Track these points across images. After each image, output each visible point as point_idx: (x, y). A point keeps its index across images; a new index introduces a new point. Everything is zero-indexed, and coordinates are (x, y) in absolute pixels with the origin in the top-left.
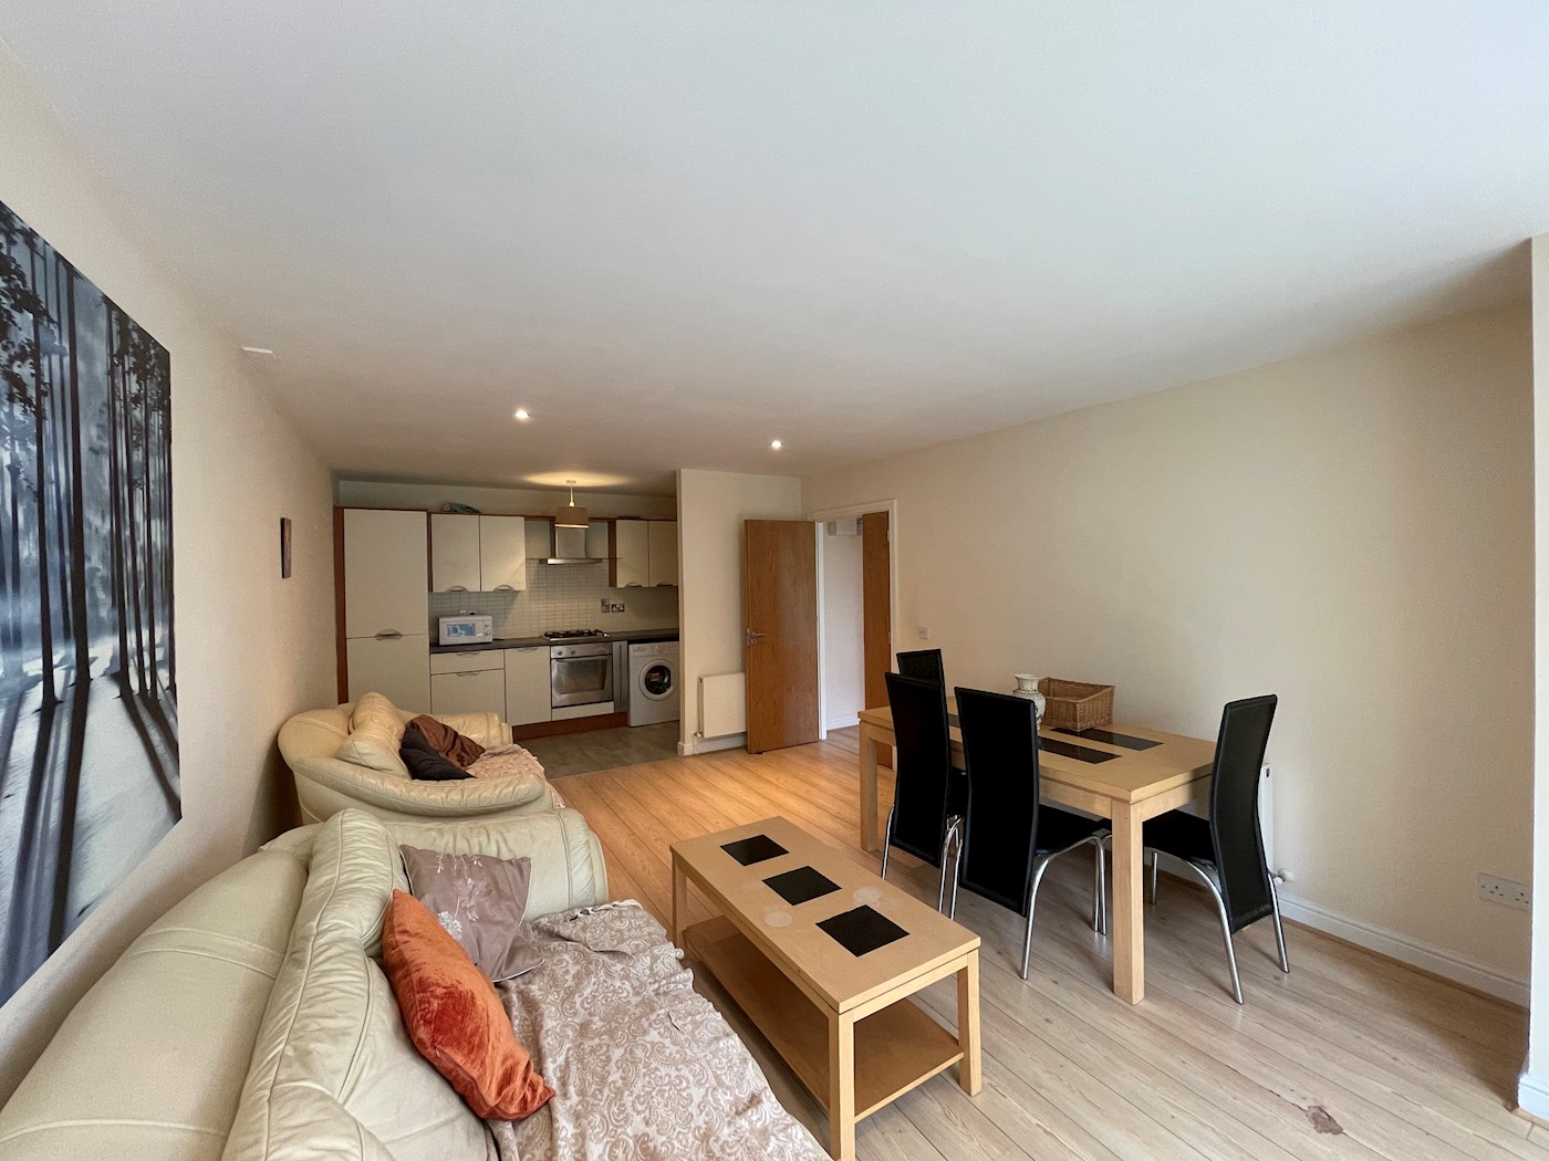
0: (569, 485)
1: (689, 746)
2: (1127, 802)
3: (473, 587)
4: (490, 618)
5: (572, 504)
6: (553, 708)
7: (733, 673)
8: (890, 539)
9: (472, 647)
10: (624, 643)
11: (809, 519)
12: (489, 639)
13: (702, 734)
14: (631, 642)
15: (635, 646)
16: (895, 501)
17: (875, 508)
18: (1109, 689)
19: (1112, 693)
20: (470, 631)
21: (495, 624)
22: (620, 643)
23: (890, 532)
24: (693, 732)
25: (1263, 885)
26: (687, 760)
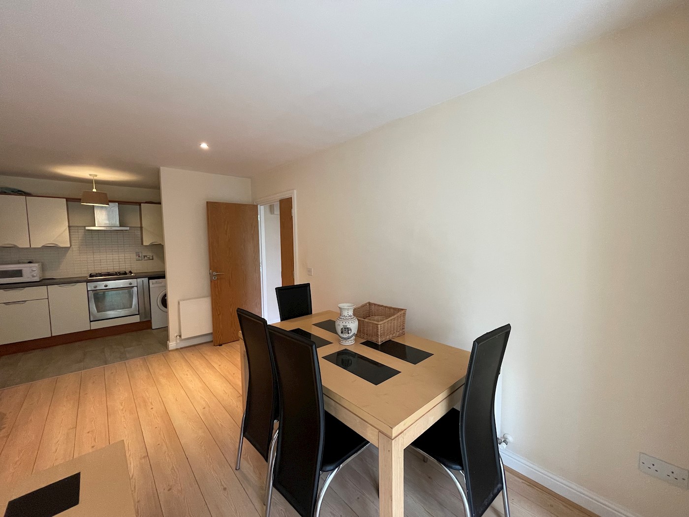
0: (91, 177)
1: (172, 345)
2: (390, 438)
3: (23, 244)
4: (36, 265)
5: (94, 190)
6: (91, 321)
7: (204, 297)
8: (293, 215)
9: (20, 285)
10: (146, 280)
11: (255, 204)
12: (37, 279)
13: (180, 336)
14: (150, 278)
15: (154, 281)
16: (295, 191)
17: (287, 196)
18: (403, 312)
19: (404, 314)
20: (19, 273)
21: (43, 269)
22: (143, 279)
23: (293, 211)
24: (176, 335)
25: (496, 468)
26: (171, 352)
